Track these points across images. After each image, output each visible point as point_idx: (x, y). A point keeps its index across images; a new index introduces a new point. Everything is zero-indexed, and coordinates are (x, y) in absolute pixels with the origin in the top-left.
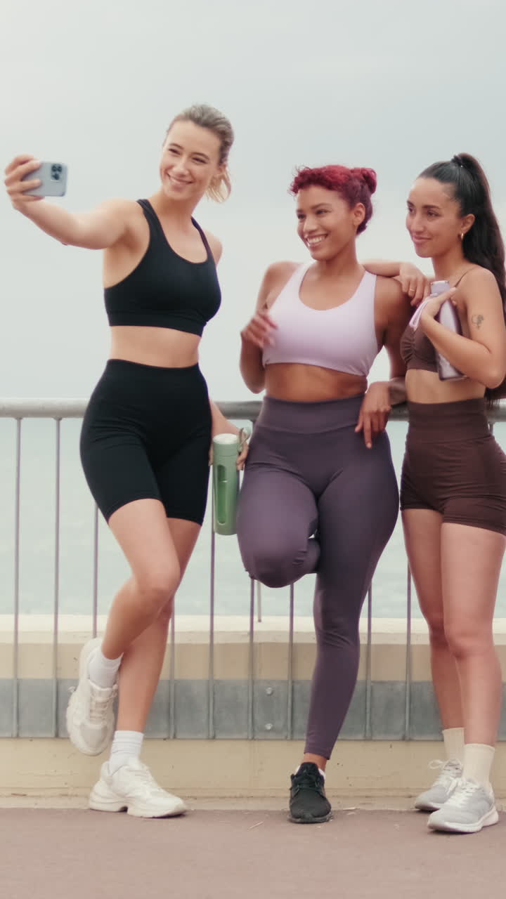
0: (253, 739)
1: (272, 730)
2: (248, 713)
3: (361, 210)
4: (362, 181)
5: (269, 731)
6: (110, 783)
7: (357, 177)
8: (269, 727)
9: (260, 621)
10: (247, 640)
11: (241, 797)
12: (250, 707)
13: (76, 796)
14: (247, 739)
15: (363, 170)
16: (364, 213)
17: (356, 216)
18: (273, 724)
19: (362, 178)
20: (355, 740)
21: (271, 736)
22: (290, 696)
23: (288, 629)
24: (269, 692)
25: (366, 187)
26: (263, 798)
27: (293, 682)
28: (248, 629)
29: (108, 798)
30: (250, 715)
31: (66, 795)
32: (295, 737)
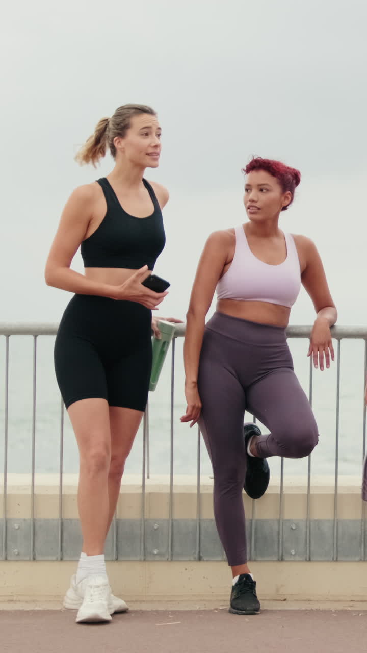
0: (145, 560)
1: (159, 554)
2: (141, 542)
3: (289, 196)
4: (292, 176)
5: (156, 555)
6: (76, 590)
7: (290, 173)
8: (156, 552)
9: (148, 477)
10: (140, 491)
11: (136, 601)
12: (143, 538)
13: (20, 601)
14: (140, 560)
15: (294, 170)
16: (290, 200)
17: (285, 200)
18: (158, 550)
19: (293, 175)
20: (217, 561)
21: (157, 558)
22: (170, 530)
23: (169, 483)
24: (156, 528)
25: (294, 181)
26: (152, 601)
27: (172, 520)
28: (141, 483)
29: (76, 600)
30: (142, 544)
31: (12, 601)
32: (174, 559)
